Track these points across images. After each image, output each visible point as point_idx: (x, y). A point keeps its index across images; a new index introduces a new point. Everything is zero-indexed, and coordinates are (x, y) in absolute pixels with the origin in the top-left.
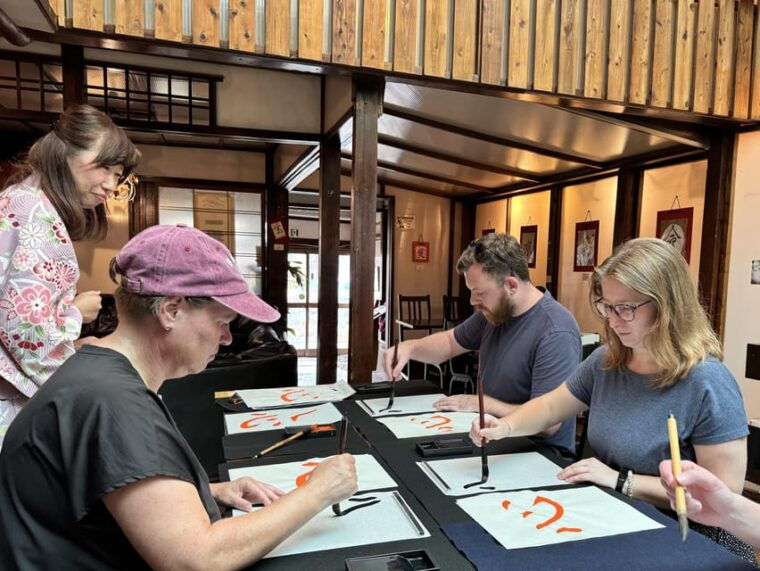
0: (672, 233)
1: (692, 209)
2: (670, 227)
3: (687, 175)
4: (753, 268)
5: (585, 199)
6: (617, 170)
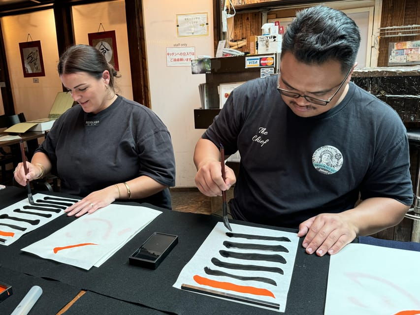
0: (102, 47)
1: (114, 32)
2: (100, 43)
3: (106, 9)
4: (192, 64)
5: (24, 26)
6: (52, 4)
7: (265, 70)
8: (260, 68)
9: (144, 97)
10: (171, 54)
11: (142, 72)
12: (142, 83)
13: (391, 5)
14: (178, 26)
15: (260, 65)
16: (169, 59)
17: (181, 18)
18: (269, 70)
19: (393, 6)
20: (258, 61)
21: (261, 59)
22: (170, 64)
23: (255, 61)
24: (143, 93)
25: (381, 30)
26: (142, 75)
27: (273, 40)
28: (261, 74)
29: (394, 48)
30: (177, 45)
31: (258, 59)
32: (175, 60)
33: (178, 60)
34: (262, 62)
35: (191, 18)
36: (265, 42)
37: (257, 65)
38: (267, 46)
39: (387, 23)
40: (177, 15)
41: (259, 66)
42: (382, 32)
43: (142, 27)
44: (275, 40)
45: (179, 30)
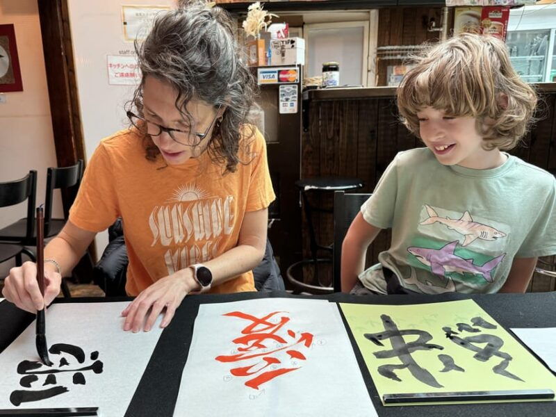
7: (286, 87)
8: (278, 85)
9: (73, 132)
10: (115, 66)
11: (68, 92)
12: (70, 109)
13: (388, 20)
14: (125, 23)
15: (279, 80)
16: (112, 74)
17: (130, 13)
18: (291, 87)
19: (390, 22)
20: (276, 75)
21: (279, 72)
22: (114, 81)
23: (272, 74)
24: (72, 126)
25: (378, 51)
26: (68, 96)
27: (290, 45)
28: (280, 93)
29: (392, 73)
30: (125, 53)
31: (275, 72)
32: (122, 75)
33: (127, 75)
34: (281, 76)
35: (145, 13)
36: (280, 48)
37: (275, 81)
38: (283, 55)
39: (384, 42)
40: (123, 7)
41: (276, 82)
42: (380, 53)
43: (66, 21)
44: (293, 46)
45: (128, 31)
